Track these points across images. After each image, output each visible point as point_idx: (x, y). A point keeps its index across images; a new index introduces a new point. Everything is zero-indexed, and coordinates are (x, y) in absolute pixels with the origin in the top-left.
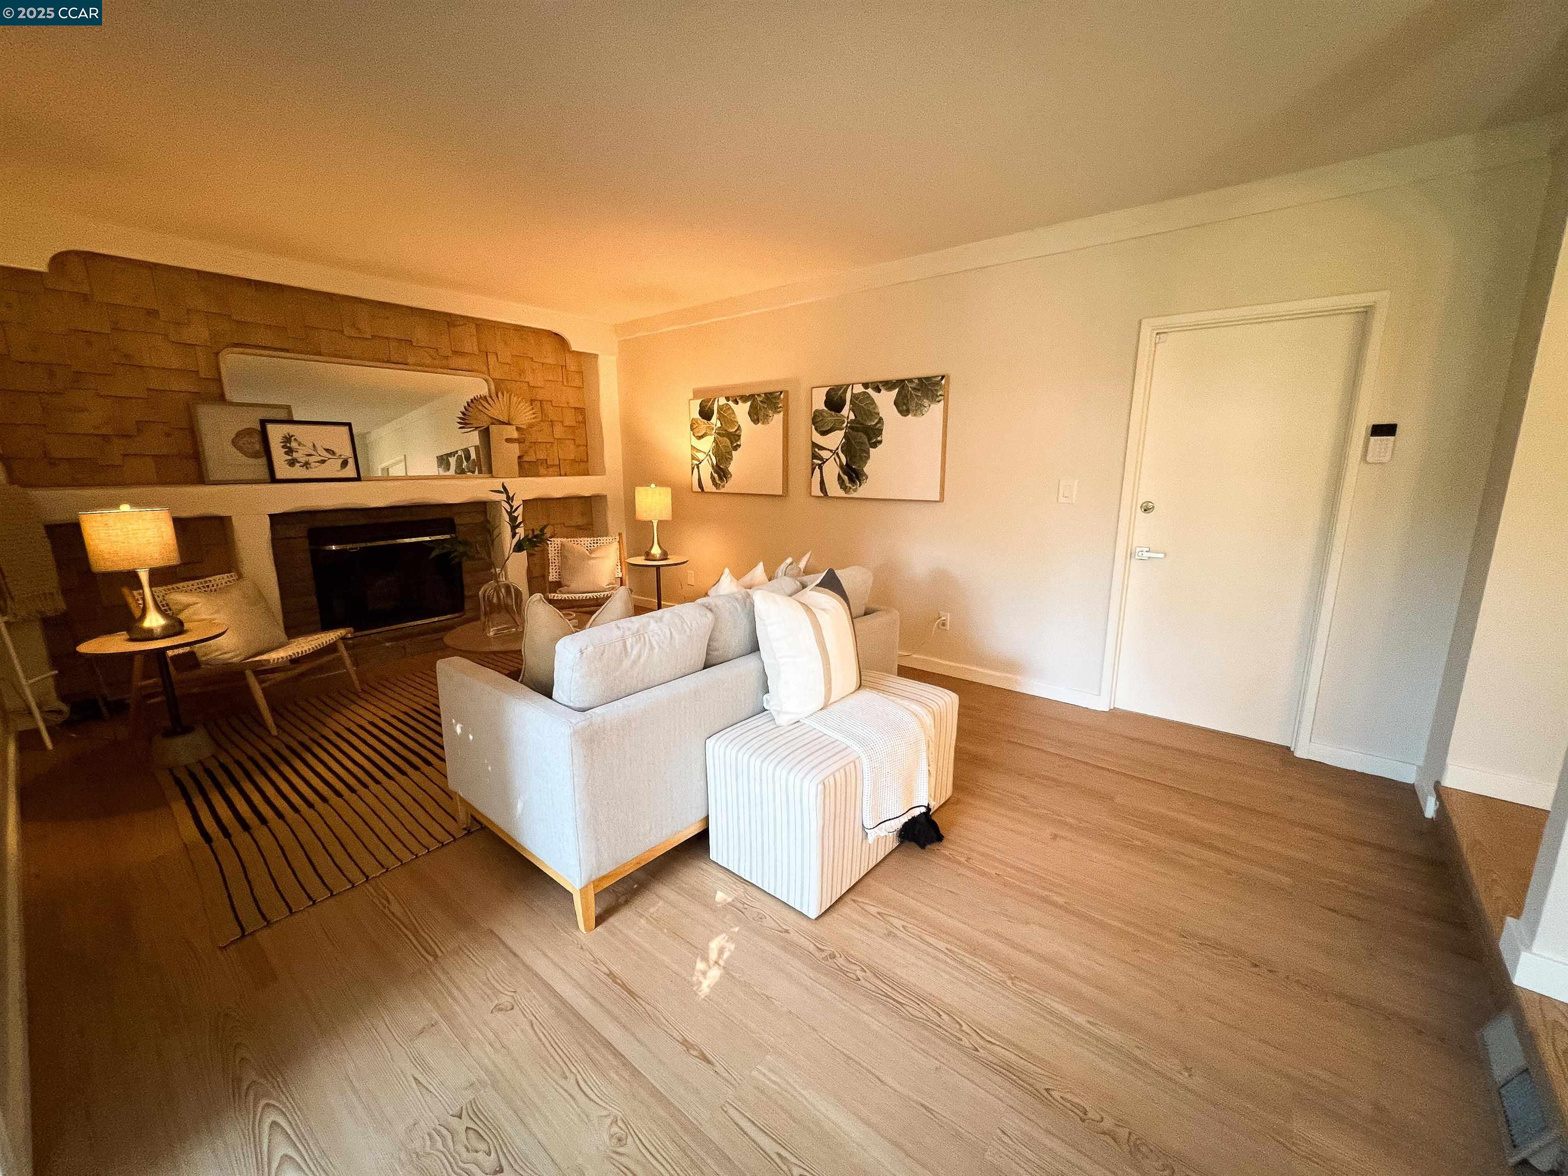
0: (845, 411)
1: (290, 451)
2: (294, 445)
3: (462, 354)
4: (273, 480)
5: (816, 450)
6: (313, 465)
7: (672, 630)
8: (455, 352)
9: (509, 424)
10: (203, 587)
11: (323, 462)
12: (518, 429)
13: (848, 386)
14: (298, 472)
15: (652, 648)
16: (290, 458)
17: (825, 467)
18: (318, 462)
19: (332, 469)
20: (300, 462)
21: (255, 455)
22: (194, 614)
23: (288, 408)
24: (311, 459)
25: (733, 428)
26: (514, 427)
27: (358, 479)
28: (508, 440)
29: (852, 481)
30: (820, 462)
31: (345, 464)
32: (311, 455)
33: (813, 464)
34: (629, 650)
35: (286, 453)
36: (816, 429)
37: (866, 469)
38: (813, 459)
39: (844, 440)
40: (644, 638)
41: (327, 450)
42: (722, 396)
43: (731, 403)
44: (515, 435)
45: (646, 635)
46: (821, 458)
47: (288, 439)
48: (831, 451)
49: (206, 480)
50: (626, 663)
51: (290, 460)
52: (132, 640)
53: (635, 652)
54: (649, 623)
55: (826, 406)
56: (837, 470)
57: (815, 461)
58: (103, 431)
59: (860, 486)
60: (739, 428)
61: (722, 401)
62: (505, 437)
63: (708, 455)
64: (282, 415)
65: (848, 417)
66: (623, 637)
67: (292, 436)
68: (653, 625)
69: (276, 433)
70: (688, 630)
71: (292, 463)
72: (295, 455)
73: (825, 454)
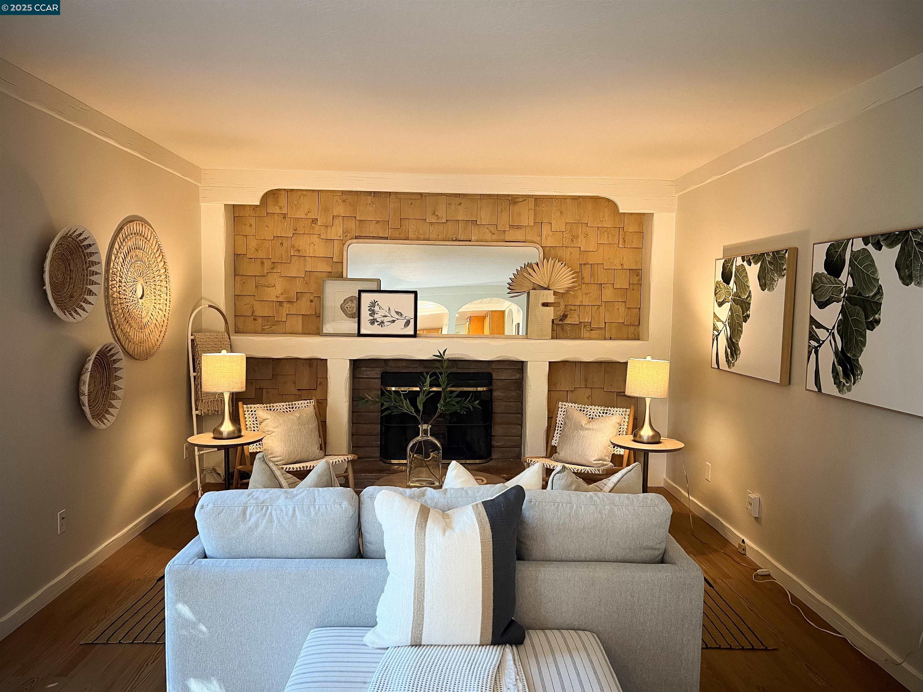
0: (844, 276)
1: (373, 313)
2: (376, 308)
3: (519, 227)
4: (359, 335)
5: (814, 327)
6: (386, 324)
7: (297, 509)
8: (512, 226)
9: (547, 289)
10: (290, 408)
11: (394, 321)
12: (555, 293)
13: (849, 240)
14: (376, 329)
15: (271, 521)
16: (372, 318)
17: (820, 350)
18: (389, 322)
19: (398, 328)
20: (378, 322)
21: (352, 316)
22: (266, 426)
23: (379, 281)
24: (386, 319)
25: (745, 294)
26: (552, 292)
27: (415, 336)
28: (545, 305)
29: (846, 376)
30: (816, 345)
31: (407, 323)
32: (386, 316)
33: (809, 346)
34: (248, 516)
35: (371, 315)
36: (815, 300)
37: (862, 360)
38: (810, 340)
39: (840, 317)
40: (268, 509)
41: (397, 313)
42: (738, 256)
43: (745, 264)
44: (551, 299)
45: (270, 507)
46: (817, 340)
47: (373, 304)
48: (827, 330)
49: (321, 333)
50: (242, 528)
51: (372, 320)
52: (215, 438)
53: (253, 519)
54: (279, 497)
55: (826, 268)
56: (832, 357)
57: (812, 342)
58: (280, 299)
59: (854, 384)
60: (749, 296)
61: (739, 259)
62: (541, 302)
63: (725, 325)
64: (374, 287)
65: (846, 284)
66: (247, 503)
67: (377, 302)
68: (281, 501)
69: (366, 299)
70: (313, 513)
71: (373, 322)
72: (376, 316)
73: (822, 334)
